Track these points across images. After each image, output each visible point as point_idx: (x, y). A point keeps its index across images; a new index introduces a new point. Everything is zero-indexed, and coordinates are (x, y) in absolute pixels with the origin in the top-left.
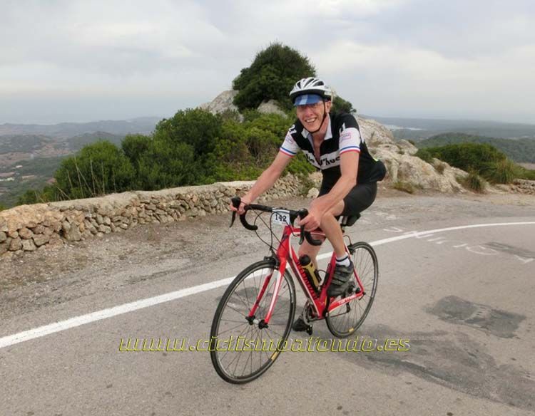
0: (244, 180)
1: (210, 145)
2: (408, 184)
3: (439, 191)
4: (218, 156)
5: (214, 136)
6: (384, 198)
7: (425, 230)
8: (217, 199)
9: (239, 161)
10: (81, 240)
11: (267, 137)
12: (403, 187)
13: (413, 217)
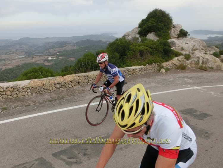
0: (136, 66)
1: (126, 53)
2: (205, 67)
3: (220, 70)
4: (128, 57)
5: (127, 50)
6: (193, 73)
7: (200, 86)
8: (126, 73)
9: (135, 59)
10: (83, 85)
11: (146, 50)
12: (203, 68)
13: (199, 81)
